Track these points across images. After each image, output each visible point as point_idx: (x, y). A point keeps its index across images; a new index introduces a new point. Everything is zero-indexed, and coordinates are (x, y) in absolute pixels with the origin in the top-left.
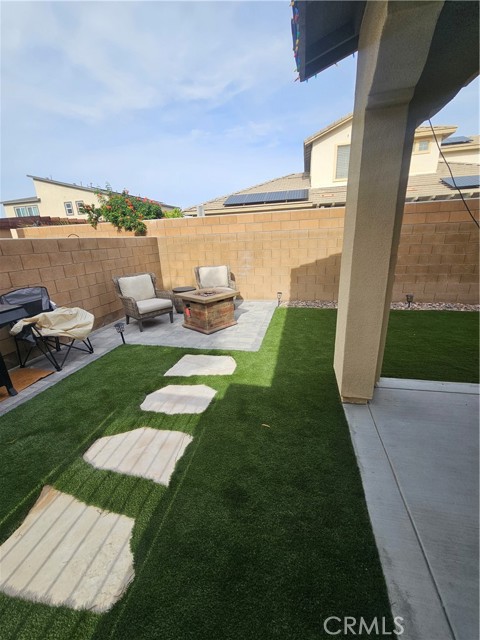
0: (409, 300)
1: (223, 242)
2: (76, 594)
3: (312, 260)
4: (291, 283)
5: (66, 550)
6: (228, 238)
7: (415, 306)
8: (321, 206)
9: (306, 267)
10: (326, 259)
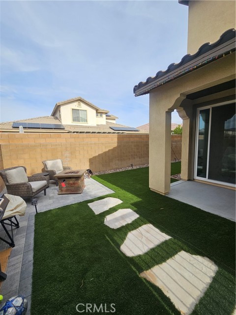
0: (132, 165)
1: (53, 147)
2: (208, 275)
3: (97, 154)
4: (90, 165)
5: (186, 275)
6: (56, 145)
7: (135, 168)
8: (74, 132)
9: (95, 158)
10: (102, 154)
